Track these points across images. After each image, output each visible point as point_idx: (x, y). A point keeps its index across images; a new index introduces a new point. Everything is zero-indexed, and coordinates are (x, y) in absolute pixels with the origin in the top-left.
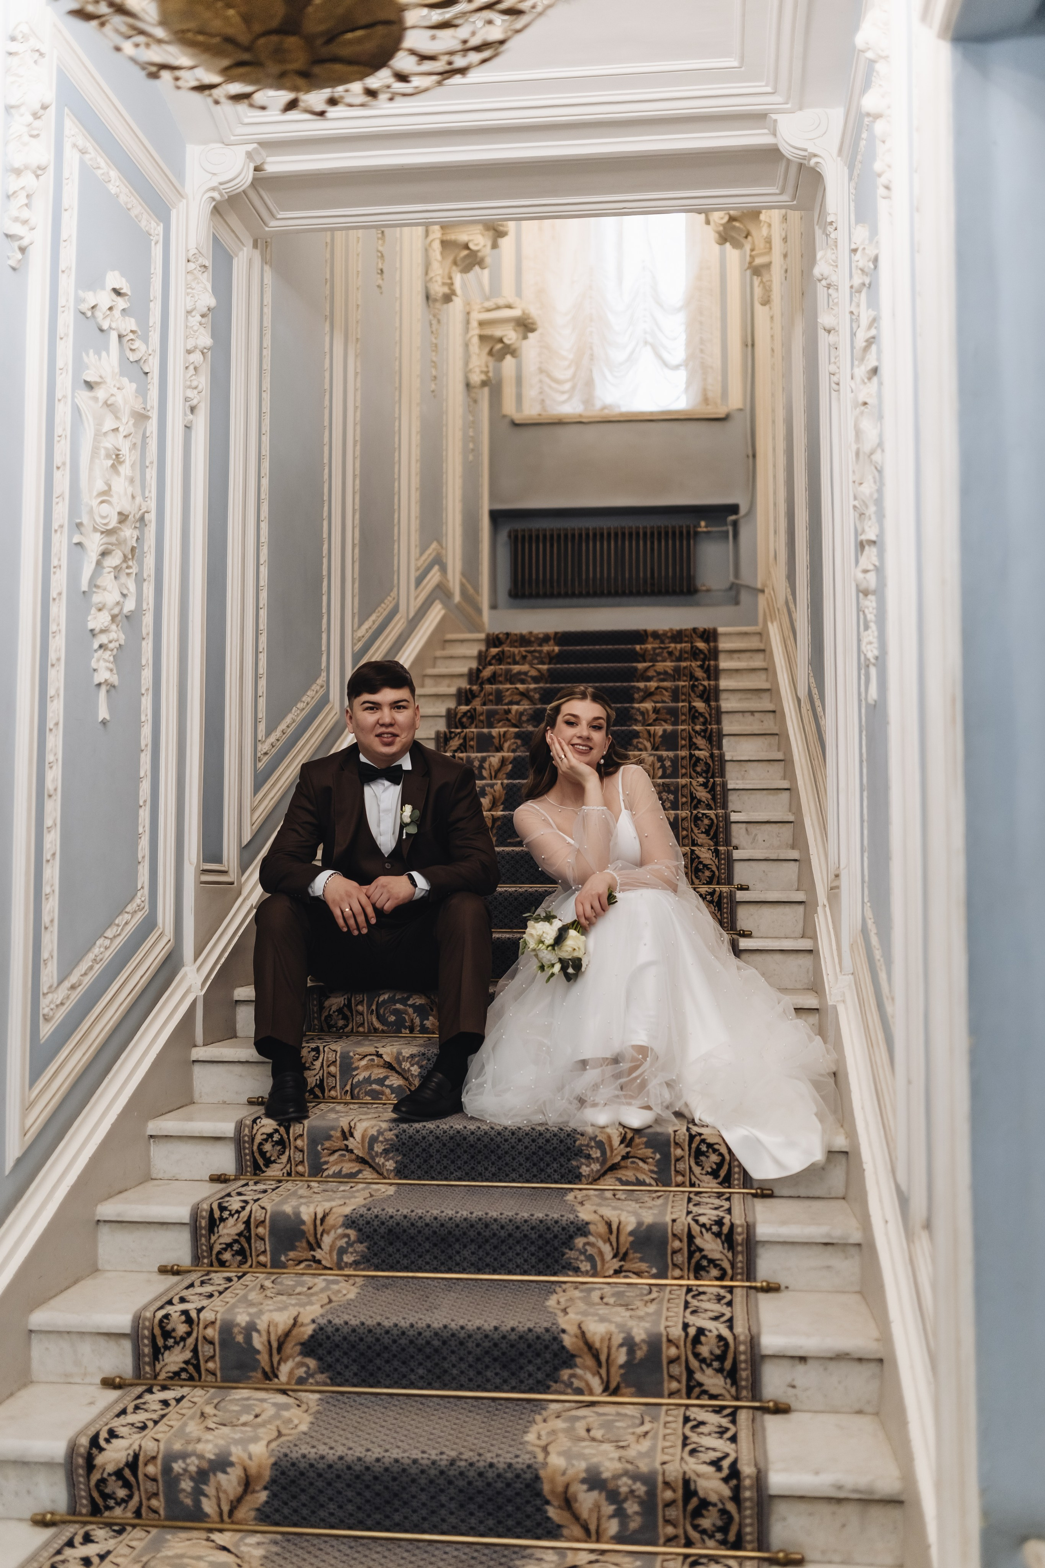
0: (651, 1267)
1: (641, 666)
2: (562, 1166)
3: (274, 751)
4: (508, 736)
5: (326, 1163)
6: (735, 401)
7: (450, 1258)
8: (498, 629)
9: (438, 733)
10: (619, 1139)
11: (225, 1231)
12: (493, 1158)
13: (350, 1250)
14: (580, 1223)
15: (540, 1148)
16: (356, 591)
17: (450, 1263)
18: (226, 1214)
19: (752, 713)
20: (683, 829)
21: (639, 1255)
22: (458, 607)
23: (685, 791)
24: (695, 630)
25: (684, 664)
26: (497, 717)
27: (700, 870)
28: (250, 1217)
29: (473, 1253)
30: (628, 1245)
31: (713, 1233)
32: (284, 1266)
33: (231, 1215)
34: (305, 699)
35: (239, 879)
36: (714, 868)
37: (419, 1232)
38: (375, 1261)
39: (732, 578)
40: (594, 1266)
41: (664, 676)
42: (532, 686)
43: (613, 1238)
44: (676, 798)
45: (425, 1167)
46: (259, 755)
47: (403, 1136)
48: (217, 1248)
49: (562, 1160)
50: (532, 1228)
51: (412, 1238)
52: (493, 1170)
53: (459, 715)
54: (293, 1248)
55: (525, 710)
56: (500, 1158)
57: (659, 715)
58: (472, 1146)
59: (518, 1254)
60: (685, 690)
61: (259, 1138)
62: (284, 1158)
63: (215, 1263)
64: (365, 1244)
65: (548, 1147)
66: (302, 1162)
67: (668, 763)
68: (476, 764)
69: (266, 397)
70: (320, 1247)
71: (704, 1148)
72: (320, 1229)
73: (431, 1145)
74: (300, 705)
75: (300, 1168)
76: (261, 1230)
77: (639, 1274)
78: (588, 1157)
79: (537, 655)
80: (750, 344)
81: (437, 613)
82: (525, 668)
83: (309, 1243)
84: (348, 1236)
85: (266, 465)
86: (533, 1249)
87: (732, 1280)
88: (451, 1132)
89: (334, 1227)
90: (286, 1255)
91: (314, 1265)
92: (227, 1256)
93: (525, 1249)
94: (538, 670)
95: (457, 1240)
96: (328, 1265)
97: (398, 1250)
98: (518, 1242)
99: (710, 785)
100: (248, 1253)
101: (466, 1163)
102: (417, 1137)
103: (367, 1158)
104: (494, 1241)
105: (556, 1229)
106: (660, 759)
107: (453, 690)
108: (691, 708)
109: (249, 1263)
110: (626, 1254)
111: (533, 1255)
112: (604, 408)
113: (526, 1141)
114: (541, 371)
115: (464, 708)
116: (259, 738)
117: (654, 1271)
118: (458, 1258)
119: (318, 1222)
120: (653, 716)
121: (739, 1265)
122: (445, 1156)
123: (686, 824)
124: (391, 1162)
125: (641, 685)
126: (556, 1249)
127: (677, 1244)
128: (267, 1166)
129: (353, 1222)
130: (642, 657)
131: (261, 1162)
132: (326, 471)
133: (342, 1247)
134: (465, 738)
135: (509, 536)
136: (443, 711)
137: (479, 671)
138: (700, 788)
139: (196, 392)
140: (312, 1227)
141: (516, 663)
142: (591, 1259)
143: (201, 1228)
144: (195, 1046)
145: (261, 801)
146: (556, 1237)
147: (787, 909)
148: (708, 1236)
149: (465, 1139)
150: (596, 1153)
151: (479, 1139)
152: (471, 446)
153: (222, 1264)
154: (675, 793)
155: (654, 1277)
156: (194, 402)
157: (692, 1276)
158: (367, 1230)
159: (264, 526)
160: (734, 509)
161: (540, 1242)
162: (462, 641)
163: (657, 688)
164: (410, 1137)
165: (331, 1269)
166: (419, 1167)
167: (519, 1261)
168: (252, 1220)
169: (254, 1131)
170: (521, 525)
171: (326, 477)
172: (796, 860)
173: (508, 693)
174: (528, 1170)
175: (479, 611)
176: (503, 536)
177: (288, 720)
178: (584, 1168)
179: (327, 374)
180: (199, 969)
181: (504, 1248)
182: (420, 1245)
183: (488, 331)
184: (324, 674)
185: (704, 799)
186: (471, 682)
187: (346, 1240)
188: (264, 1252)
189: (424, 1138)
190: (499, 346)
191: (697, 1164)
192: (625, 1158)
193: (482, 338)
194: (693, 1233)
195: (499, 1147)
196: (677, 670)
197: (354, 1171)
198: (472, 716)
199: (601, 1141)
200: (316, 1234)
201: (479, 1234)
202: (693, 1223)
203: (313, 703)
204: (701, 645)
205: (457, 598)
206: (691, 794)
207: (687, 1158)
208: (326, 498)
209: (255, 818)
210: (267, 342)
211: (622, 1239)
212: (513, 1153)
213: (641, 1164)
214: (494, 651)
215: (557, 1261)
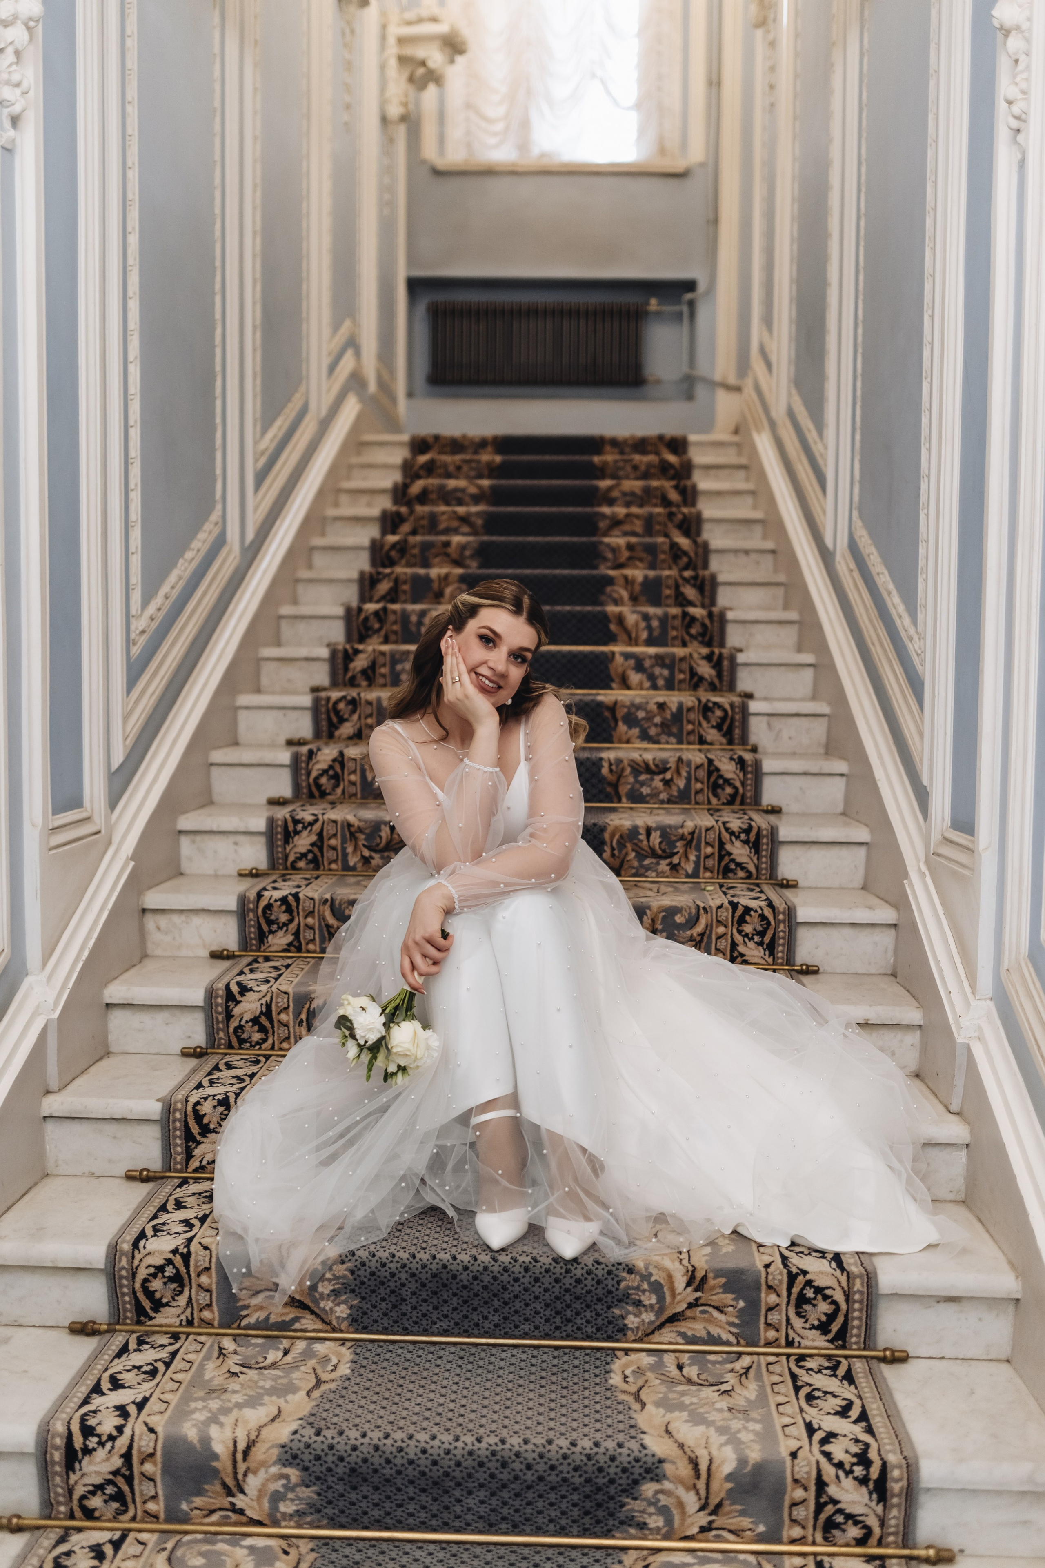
0: (756, 1523)
1: (604, 484)
2: (598, 1315)
3: (154, 625)
4: (450, 579)
5: (246, 1307)
6: (696, 154)
7: (447, 1508)
8: (426, 430)
9: (362, 574)
10: (685, 1279)
11: (93, 1468)
12: (496, 1303)
13: (290, 1495)
14: (650, 1460)
15: (567, 1290)
16: (258, 388)
17: (445, 1515)
18: (92, 1442)
19: (747, 552)
20: (689, 722)
21: (739, 1507)
22: (374, 399)
23: (685, 666)
24: (661, 438)
25: (655, 483)
26: (434, 551)
27: (720, 786)
28: (130, 1447)
29: (482, 1502)
30: (723, 1494)
31: (855, 1478)
32: (185, 1519)
33: (101, 1444)
34: (196, 544)
35: (108, 819)
36: (738, 784)
37: (399, 1472)
38: (329, 1511)
39: (685, 369)
40: (669, 1522)
41: (630, 499)
42: (474, 509)
43: (701, 1485)
44: (672, 674)
45: (394, 1314)
46: (133, 636)
47: (362, 1273)
48: (79, 1491)
49: (599, 1307)
50: (576, 1469)
51: (388, 1481)
52: (496, 1319)
53: (386, 548)
54: (200, 1493)
55: (468, 543)
56: (506, 1303)
57: (634, 553)
58: (465, 1287)
59: (551, 1504)
60: (661, 519)
61: (142, 1273)
62: (182, 1300)
63: (78, 1513)
64: (315, 1488)
65: (579, 1290)
66: (209, 1306)
67: (655, 623)
68: (414, 619)
69: (133, 111)
70: (242, 1491)
71: (810, 1293)
72: (242, 1467)
73: (403, 1285)
74: (189, 555)
75: (206, 1314)
76: (148, 1467)
77: (737, 1533)
78: (638, 1303)
79: (474, 465)
80: (715, 83)
81: (351, 409)
82: (461, 483)
83: (225, 1485)
84: (286, 1477)
85: (134, 215)
86: (575, 1497)
87: (880, 1544)
88: (434, 1267)
89: (263, 1464)
90: (189, 1502)
91: (234, 1517)
92: (96, 1502)
93: (563, 1497)
94: (479, 487)
95: (459, 1484)
96: (256, 1517)
97: (365, 1497)
98: (553, 1488)
99: (715, 658)
100: (129, 1498)
101: (455, 1309)
102: (383, 1273)
103: (307, 1301)
104: (516, 1486)
105: (612, 1470)
106: (646, 617)
107: (376, 512)
108: (674, 546)
109: (131, 1513)
110: (719, 1506)
111: (575, 1505)
112: (543, 155)
113: (547, 1281)
114: (469, 106)
115: (392, 539)
116: (133, 611)
117: (761, 1528)
118: (458, 1509)
119: (239, 1456)
120: (626, 554)
121: (893, 1522)
122: (425, 1301)
123: (692, 716)
124: (343, 1307)
125: (606, 510)
126: (612, 1498)
127: (799, 1494)
128: (156, 1310)
129: (295, 1457)
130: (601, 472)
131: (147, 1304)
132: (218, 226)
133: (277, 1492)
134: (396, 581)
135: (429, 309)
136: (366, 542)
137: (406, 486)
138: (703, 663)
139: (18, 91)
140: (229, 1465)
141: (449, 476)
142: (664, 1511)
143: (54, 1463)
144: (48, 1092)
145: (137, 702)
146: (612, 1481)
147: (844, 852)
148: (848, 1483)
149: (454, 1277)
150: (650, 1299)
151: (475, 1278)
152: (387, 197)
153: (89, 1514)
154: (671, 667)
155: (761, 1539)
156: (17, 109)
157: (819, 1537)
158: (317, 1468)
159: (134, 306)
160: (690, 286)
161: (588, 1489)
162: (382, 444)
163: (628, 515)
164: (373, 1274)
165: (260, 1523)
166: (385, 1314)
167: (553, 1514)
168: (135, 1452)
169: (136, 1262)
170: (442, 297)
171: (218, 233)
172: (842, 775)
173: (444, 517)
174: (547, 1321)
175: (393, 400)
176: (421, 309)
177: (172, 578)
178: (631, 1317)
179: (217, 87)
180: (49, 978)
181: (530, 1495)
182: (399, 1490)
183: (409, 51)
184: (219, 507)
185: (706, 676)
186: (396, 501)
187: (284, 1482)
188: (154, 1497)
189: (393, 1275)
190: (421, 71)
191: (798, 1314)
192: (690, 1306)
193: (402, 60)
194: (825, 1478)
195: (505, 1289)
196: (647, 491)
197: (287, 1318)
198: (402, 548)
199: (657, 1283)
200: (235, 1473)
201: (492, 1476)
202: (823, 1460)
203: (205, 548)
204: (672, 458)
205: (372, 387)
206: (691, 669)
207: (784, 1306)
208: (218, 263)
209: (128, 729)
210: (132, 27)
211: (715, 1485)
212: (526, 1297)
213: (716, 1314)
214: (423, 459)
215: (611, 1515)
